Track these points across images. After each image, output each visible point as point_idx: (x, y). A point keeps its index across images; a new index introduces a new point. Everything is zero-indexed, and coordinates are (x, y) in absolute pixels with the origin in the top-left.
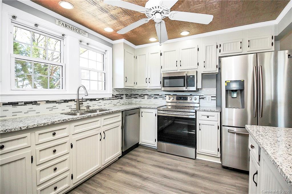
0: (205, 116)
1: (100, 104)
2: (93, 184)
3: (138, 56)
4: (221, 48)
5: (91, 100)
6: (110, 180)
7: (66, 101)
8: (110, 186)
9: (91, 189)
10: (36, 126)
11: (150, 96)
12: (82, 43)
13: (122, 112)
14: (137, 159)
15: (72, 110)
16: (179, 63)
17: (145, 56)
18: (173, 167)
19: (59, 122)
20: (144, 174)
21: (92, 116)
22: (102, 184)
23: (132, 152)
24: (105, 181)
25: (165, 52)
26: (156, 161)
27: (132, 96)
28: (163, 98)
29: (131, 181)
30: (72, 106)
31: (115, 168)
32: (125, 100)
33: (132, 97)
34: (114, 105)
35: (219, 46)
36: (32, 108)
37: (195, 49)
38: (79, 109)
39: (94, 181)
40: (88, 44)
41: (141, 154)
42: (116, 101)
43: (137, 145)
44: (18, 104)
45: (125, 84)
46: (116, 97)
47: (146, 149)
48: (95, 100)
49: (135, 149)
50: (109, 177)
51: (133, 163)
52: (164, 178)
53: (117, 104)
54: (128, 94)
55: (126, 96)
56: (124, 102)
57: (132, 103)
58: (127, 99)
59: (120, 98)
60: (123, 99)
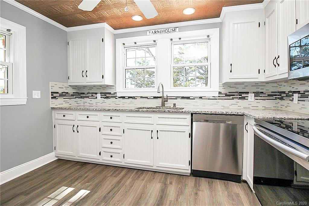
3: (267, 19)
7: (155, 98)
12: (174, 40)
13: (192, 114)
32: (252, 101)
33: (277, 97)
36: (132, 101)
38: (164, 106)
40: (180, 39)
44: (125, 97)
46: (228, 96)
53: (231, 107)
54: (263, 92)
55: (257, 94)
56: (251, 104)
57: (275, 108)
58: (259, 99)
59: (239, 98)
60: (247, 99)
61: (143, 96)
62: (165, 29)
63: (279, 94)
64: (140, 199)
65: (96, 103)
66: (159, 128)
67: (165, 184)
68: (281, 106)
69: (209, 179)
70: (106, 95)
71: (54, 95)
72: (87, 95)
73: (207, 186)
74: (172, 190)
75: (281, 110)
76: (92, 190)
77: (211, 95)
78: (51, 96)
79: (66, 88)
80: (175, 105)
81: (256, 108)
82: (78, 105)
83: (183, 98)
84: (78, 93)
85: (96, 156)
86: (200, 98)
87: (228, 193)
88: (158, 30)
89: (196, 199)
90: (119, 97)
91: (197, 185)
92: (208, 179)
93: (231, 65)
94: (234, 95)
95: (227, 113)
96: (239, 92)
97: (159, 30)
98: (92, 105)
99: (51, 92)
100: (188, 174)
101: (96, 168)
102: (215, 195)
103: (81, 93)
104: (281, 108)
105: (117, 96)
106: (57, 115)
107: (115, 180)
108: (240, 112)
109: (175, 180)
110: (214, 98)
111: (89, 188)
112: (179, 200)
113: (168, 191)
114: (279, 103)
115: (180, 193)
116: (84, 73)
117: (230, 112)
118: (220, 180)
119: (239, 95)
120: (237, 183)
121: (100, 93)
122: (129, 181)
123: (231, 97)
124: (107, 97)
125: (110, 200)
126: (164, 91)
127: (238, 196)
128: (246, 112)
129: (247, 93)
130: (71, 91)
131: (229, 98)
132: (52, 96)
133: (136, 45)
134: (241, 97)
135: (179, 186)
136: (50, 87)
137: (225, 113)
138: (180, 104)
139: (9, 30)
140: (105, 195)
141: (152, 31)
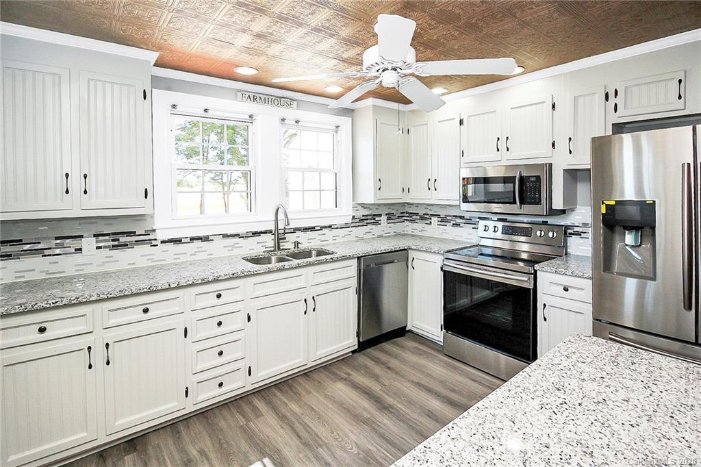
0: (558, 284)
1: (323, 238)
2: (287, 392)
3: (412, 128)
4: (620, 100)
5: (306, 229)
6: (318, 392)
7: (256, 234)
8: (313, 403)
9: (281, 400)
10: (190, 283)
11: (444, 220)
12: (286, 122)
13: (359, 258)
14: (390, 362)
15: (266, 249)
16: (505, 144)
17: (425, 126)
18: (461, 398)
19: (226, 277)
20: (387, 397)
21: (286, 267)
22: (301, 397)
23: (387, 346)
24: (309, 392)
25: (471, 116)
26: (429, 376)
27: (404, 216)
28: (473, 226)
29: (354, 404)
30: (266, 242)
31: (338, 372)
32: (384, 226)
33: (405, 218)
34: (356, 239)
35: (612, 95)
36: (201, 247)
37: (545, 104)
38: (279, 248)
39: (291, 387)
40: (297, 122)
41: (403, 354)
42: (361, 231)
43: (402, 332)
44: (181, 240)
45: (375, 195)
46: (361, 220)
47: (422, 343)
48: (312, 229)
49: (395, 340)
50: (320, 387)
51: (377, 370)
52: (425, 416)
55: (389, 216)
56: (384, 231)
57: (403, 232)
58: (391, 223)
60: (381, 224)
61: (229, 232)
62: (274, 98)
65: (79, 268)
70: (117, 240)
85: (176, 404)
86: (329, 227)
88: (261, 96)
90: (163, 242)
93: (380, 181)
96: (373, 215)
97: (263, 97)
104: (412, 232)
105: (156, 240)
112: (386, 384)
114: (408, 226)
119: (373, 219)
120: (402, 338)
121: (95, 236)
123: (365, 223)
124: (121, 246)
129: (381, 215)
131: (362, 224)
133: (205, 114)
138: (301, 240)
141: (248, 94)
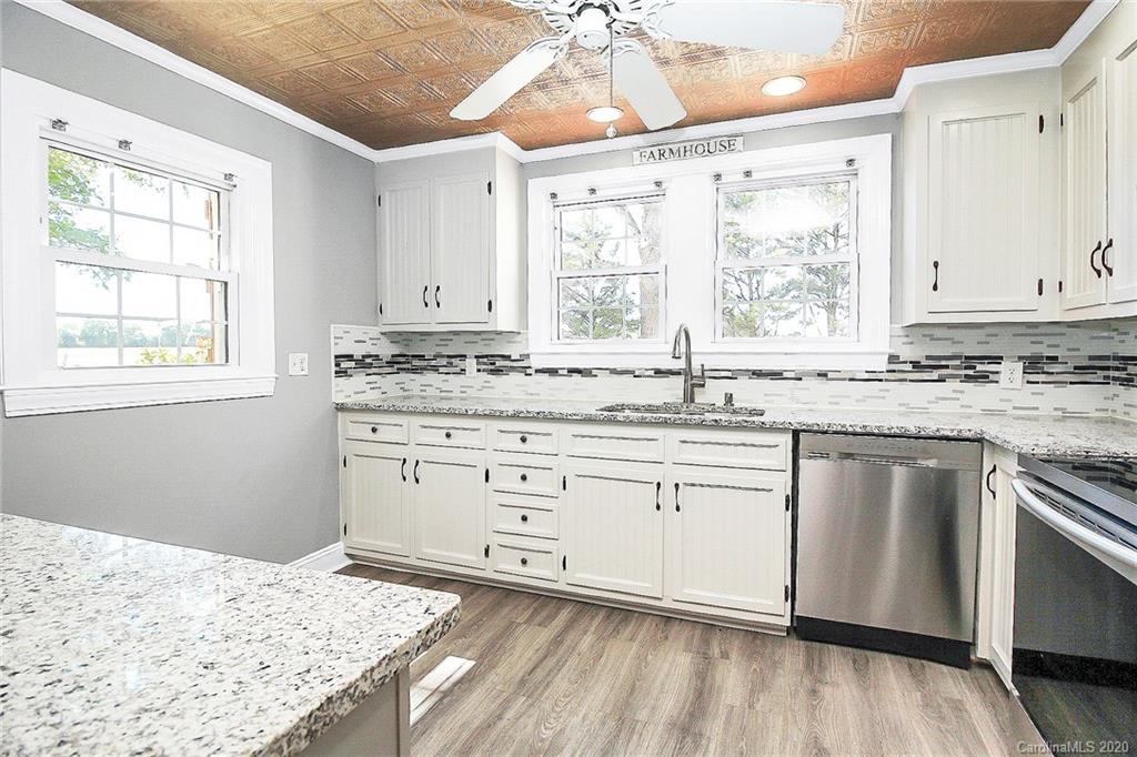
7: (661, 373)
12: (725, 179)
13: (795, 433)
33: (1112, 373)
36: (581, 384)
38: (692, 401)
40: (746, 173)
44: (557, 371)
46: (920, 368)
48: (776, 375)
53: (934, 408)
54: (1056, 358)
55: (1033, 364)
56: (1010, 401)
57: (1102, 414)
58: (1043, 383)
59: (966, 376)
60: (997, 382)
61: (619, 367)
62: (695, 144)
63: (1116, 363)
64: (631, 693)
65: (463, 389)
66: (684, 474)
67: (706, 657)
68: (1127, 409)
69: (855, 650)
70: (495, 365)
71: (344, 365)
72: (433, 363)
73: (850, 673)
74: (732, 677)
75: (1126, 424)
76: (480, 659)
77: (860, 366)
78: (334, 369)
79: (375, 342)
80: (729, 398)
81: (1029, 416)
82: (406, 394)
83: (758, 374)
84: (405, 356)
85: (475, 558)
86: (819, 375)
87: (924, 696)
88: (670, 146)
89: (814, 708)
90: (537, 371)
91: (816, 668)
92: (850, 649)
93: (936, 265)
94: (947, 367)
95: (922, 433)
96: (966, 358)
97: (675, 148)
98: (450, 395)
99: (336, 357)
100: (781, 631)
101: (475, 596)
102: (879, 700)
103: (413, 356)
104: (1126, 413)
105: (530, 367)
106: (349, 426)
107: (544, 635)
108: (969, 427)
109: (736, 646)
110: (872, 378)
111: (469, 654)
112: (758, 707)
113: (718, 678)
114: (1118, 396)
115: (758, 686)
116: (431, 296)
117: (931, 427)
118: (893, 657)
119: (966, 368)
120: (957, 670)
121: (476, 357)
122: (588, 639)
123: (935, 375)
124: (497, 371)
125: (540, 690)
126: (692, 350)
127: (958, 707)
128: (991, 430)
129: (997, 360)
130: (387, 350)
131: (925, 376)
132: (338, 369)
133: (593, 198)
134: (971, 372)
135: (754, 666)
136: (332, 339)
137: (913, 431)
138: (748, 394)
139: (229, 176)
140: (520, 675)
141: (649, 150)
